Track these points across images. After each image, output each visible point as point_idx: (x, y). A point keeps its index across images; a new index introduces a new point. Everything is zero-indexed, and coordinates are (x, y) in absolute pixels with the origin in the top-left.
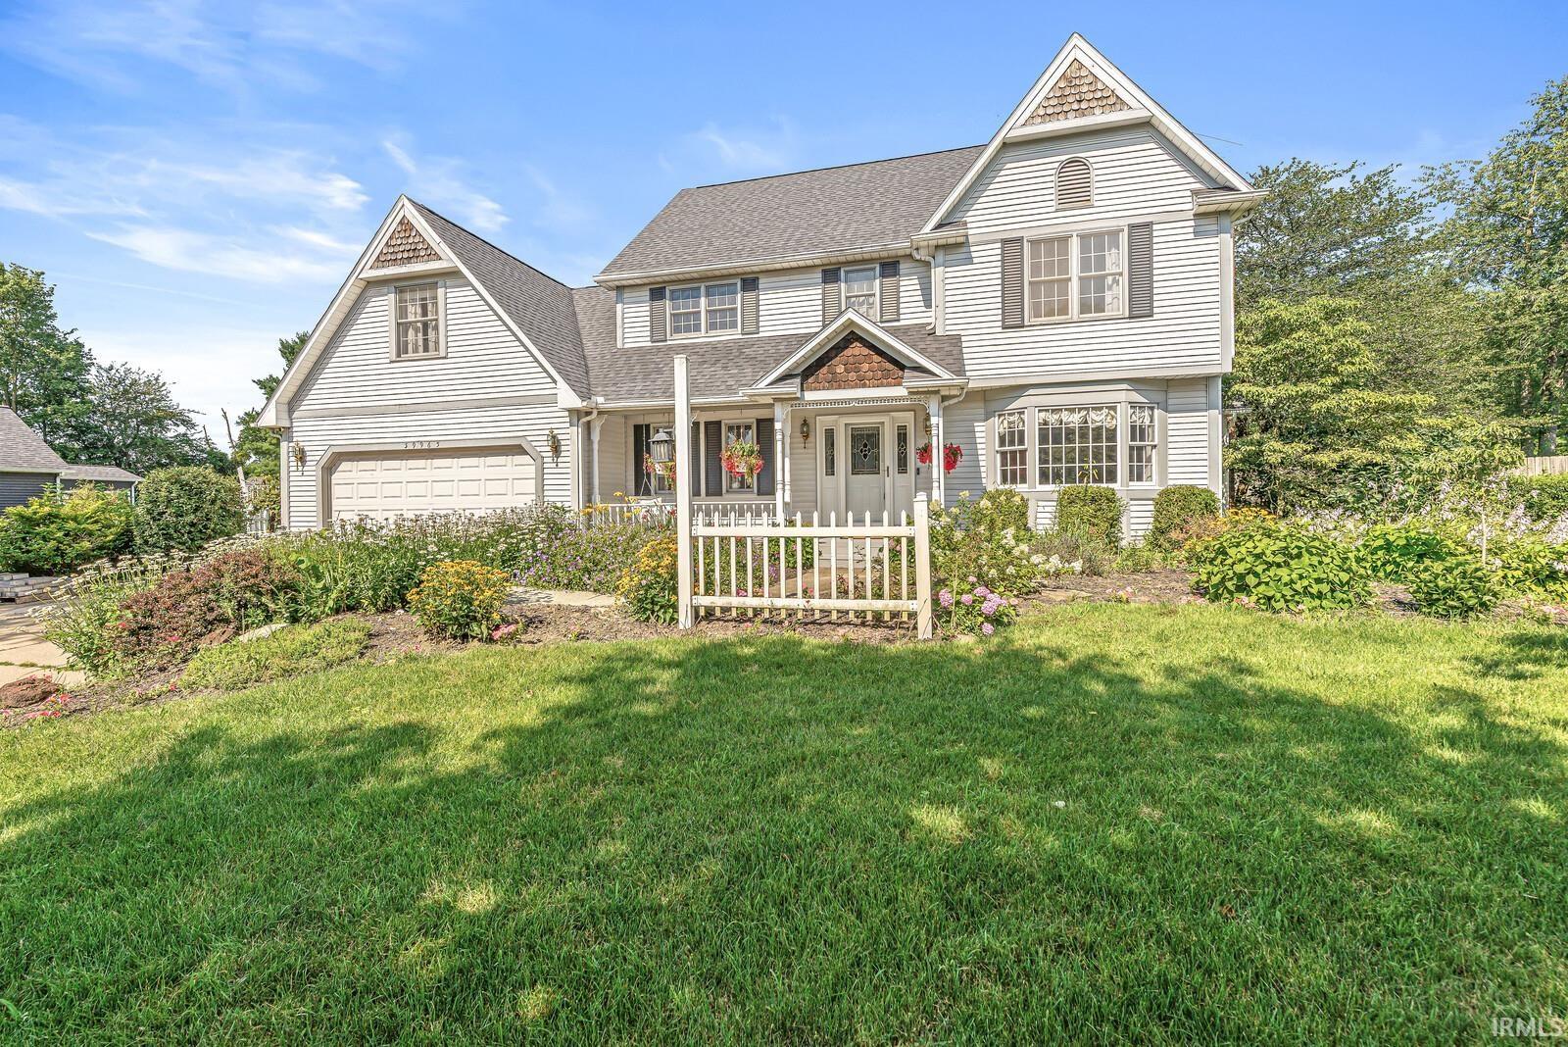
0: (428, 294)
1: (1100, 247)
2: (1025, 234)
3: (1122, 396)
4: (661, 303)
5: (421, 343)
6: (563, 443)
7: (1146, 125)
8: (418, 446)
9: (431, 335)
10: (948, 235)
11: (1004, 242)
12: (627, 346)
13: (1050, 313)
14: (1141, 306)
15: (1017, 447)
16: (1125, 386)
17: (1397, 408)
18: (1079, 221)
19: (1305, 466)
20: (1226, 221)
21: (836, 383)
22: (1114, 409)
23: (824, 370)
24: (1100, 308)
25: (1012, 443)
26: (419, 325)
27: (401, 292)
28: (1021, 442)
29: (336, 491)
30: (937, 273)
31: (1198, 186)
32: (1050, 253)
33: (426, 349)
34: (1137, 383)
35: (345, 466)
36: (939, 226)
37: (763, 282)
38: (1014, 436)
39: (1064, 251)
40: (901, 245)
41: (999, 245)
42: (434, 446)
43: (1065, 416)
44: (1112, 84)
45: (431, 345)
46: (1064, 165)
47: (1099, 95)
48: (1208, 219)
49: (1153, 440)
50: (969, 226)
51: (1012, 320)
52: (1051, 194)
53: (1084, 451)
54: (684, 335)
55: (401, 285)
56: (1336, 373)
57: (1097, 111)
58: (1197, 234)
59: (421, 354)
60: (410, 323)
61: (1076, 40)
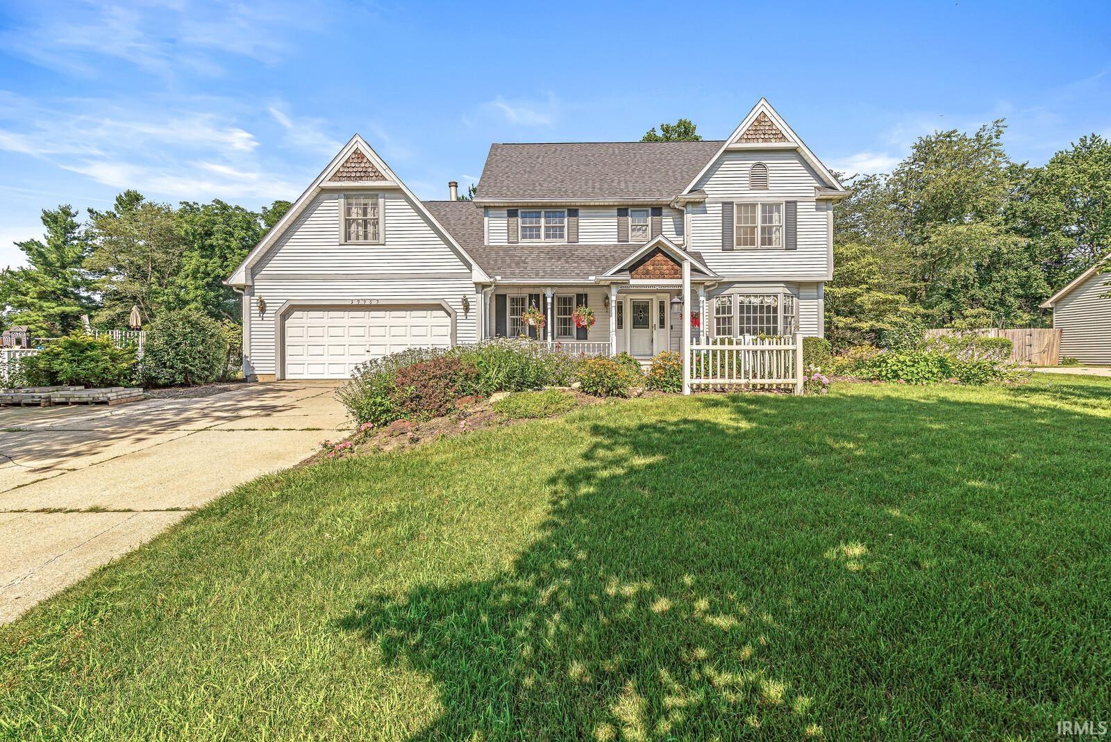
0: (370, 201)
1: (771, 212)
2: (735, 201)
3: (781, 290)
4: (515, 219)
5: (361, 233)
6: (470, 304)
7: (794, 151)
8: (362, 303)
9: (370, 229)
10: (696, 197)
11: (724, 203)
12: (491, 244)
13: (746, 244)
14: (791, 245)
15: (726, 315)
16: (783, 285)
17: (891, 302)
18: (761, 196)
19: (854, 330)
20: (830, 205)
21: (647, 275)
22: (777, 296)
23: (641, 267)
24: (770, 243)
25: (724, 313)
26: (361, 221)
27: (347, 198)
28: (730, 312)
29: (289, 332)
30: (688, 217)
31: (817, 185)
32: (746, 212)
33: (366, 237)
34: (788, 284)
35: (297, 314)
36: (691, 191)
37: (581, 212)
38: (724, 309)
39: (754, 211)
40: (665, 199)
41: (721, 205)
42: (374, 303)
43: (753, 300)
44: (780, 128)
45: (370, 235)
46: (755, 166)
47: (774, 132)
48: (822, 203)
49: (792, 313)
50: (707, 193)
51: (727, 247)
52: (746, 182)
53: (762, 318)
54: (528, 240)
55: (346, 193)
56: (867, 283)
57: (773, 140)
58: (818, 209)
59: (361, 241)
60: (354, 220)
61: (763, 102)
